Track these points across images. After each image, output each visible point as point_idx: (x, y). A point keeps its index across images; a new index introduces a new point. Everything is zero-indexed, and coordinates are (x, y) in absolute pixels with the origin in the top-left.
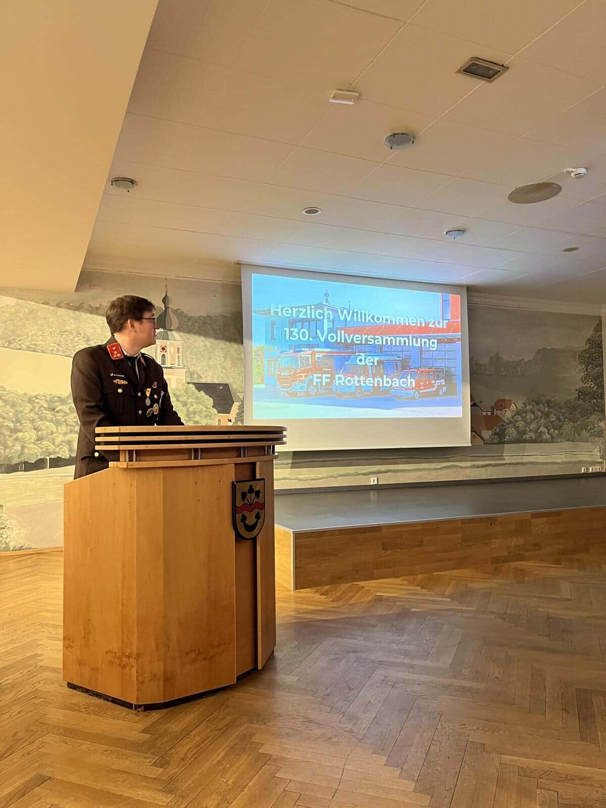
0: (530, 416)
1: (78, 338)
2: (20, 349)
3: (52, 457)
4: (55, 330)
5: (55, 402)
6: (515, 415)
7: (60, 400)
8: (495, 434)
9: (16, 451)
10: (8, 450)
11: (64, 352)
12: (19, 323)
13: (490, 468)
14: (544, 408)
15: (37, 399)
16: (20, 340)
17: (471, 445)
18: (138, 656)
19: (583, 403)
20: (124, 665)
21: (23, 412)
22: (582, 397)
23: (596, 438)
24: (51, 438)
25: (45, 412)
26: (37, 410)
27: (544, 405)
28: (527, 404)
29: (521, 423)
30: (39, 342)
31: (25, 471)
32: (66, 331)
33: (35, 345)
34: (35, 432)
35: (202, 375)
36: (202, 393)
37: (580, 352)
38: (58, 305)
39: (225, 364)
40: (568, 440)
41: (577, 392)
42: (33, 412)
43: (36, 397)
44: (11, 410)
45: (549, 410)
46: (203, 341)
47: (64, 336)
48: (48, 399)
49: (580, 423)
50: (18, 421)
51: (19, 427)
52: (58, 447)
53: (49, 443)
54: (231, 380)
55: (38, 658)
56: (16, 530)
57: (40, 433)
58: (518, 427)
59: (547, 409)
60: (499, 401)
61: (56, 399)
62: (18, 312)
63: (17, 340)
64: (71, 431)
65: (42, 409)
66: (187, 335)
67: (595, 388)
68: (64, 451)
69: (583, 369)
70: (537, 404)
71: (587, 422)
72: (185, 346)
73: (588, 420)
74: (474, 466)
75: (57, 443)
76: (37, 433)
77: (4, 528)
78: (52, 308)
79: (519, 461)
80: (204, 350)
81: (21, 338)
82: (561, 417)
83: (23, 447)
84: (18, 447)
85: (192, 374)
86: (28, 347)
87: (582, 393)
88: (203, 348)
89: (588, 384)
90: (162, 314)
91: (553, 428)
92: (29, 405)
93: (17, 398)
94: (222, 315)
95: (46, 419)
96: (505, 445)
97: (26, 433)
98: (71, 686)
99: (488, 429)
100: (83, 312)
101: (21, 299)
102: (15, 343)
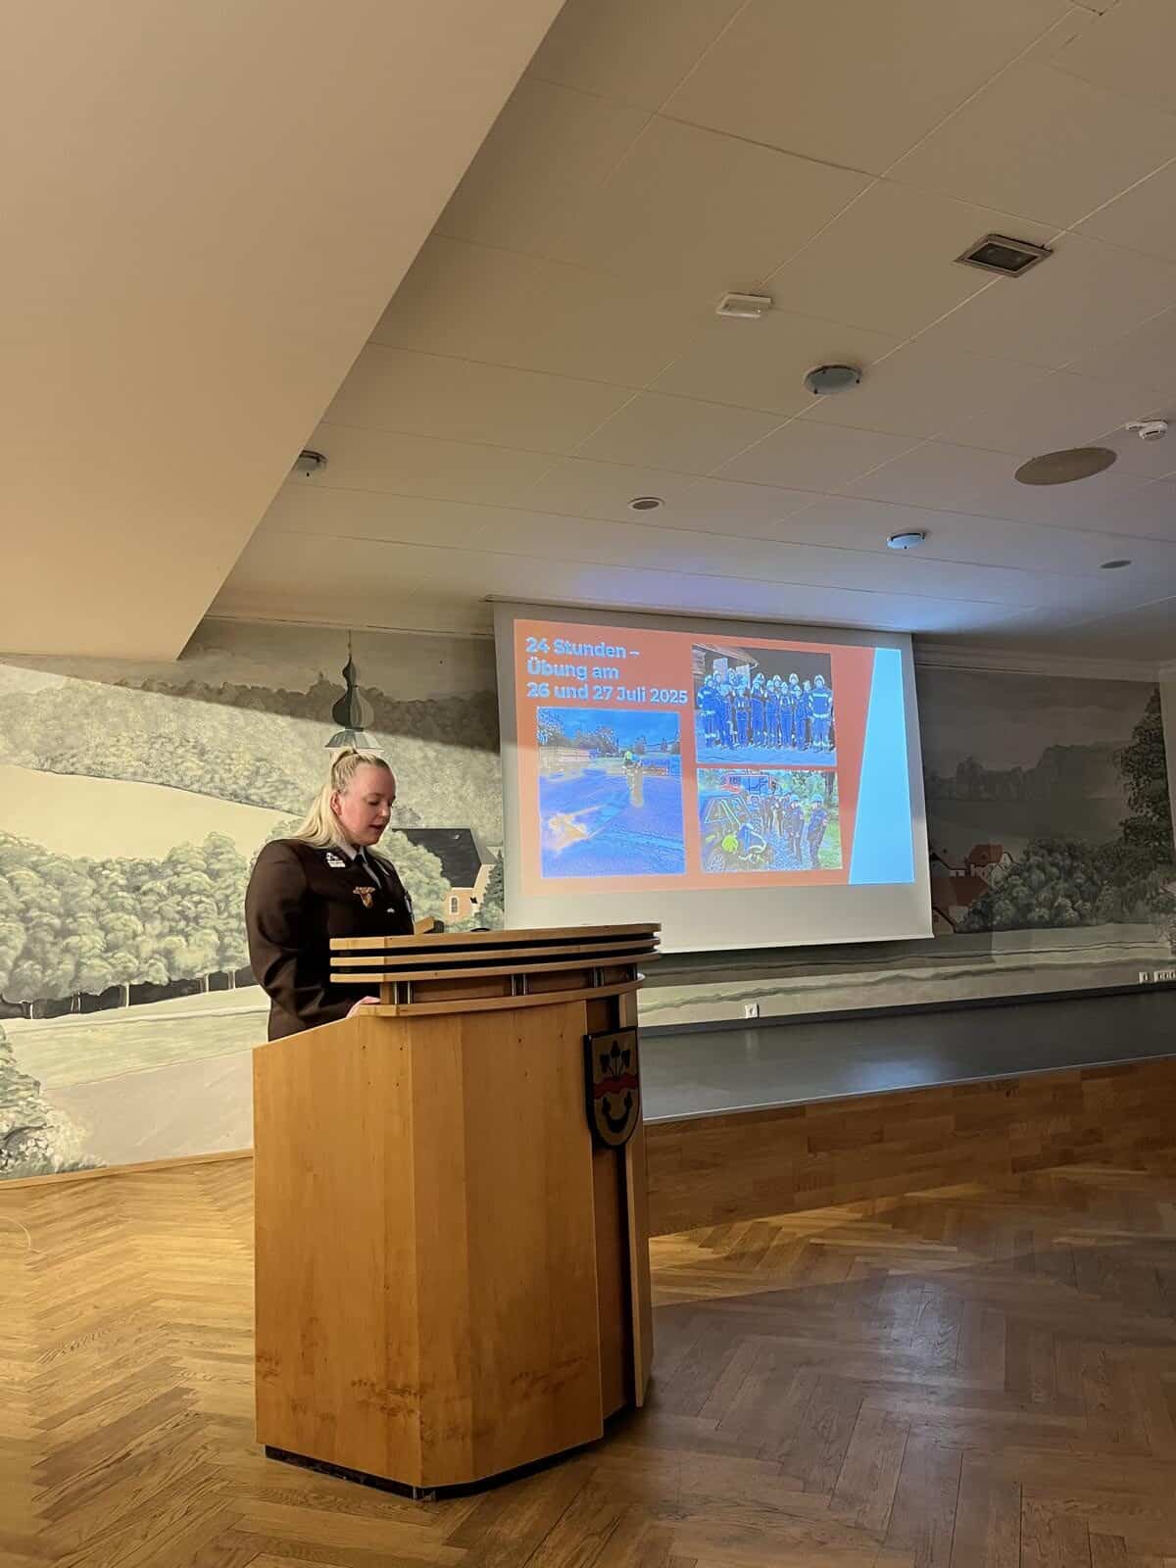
0: (1037, 876)
1: (183, 749)
2: (72, 773)
3: (135, 982)
4: (138, 733)
5: (140, 874)
6: (1010, 875)
7: (150, 871)
8: (976, 912)
9: (65, 973)
10: (50, 972)
11: (156, 777)
12: (70, 723)
13: (967, 979)
14: (1063, 860)
15: (104, 868)
16: (73, 756)
17: (933, 936)
18: (422, 1391)
19: (1133, 848)
20: (392, 1409)
21: (79, 896)
22: (1131, 837)
23: (1163, 916)
24: (132, 945)
25: (120, 894)
26: (105, 890)
27: (1062, 854)
28: (1031, 854)
29: (1022, 891)
30: (108, 760)
31: (83, 1012)
32: (160, 736)
33: (102, 764)
34: (102, 934)
35: (420, 815)
36: (421, 849)
37: (1123, 752)
38: (146, 687)
39: (462, 792)
40: (1111, 920)
41: (1122, 828)
42: (97, 896)
43: (103, 866)
44: (56, 892)
45: (1072, 864)
46: (420, 748)
47: (157, 746)
48: (127, 868)
49: (1132, 886)
50: (70, 913)
51: (71, 926)
52: (146, 962)
53: (129, 956)
54: (475, 821)
55: (185, 1397)
56: (65, 1131)
57: (110, 937)
58: (1016, 898)
59: (1068, 862)
60: (979, 848)
61: (141, 868)
62: (69, 701)
63: (68, 756)
64: (172, 931)
65: (115, 888)
66: (391, 739)
67: (1154, 819)
68: (158, 971)
69: (1131, 783)
70: (1050, 852)
71: (1145, 885)
73: (1143, 881)
74: (936, 977)
75: (144, 955)
76: (106, 935)
77: (40, 1128)
78: (132, 691)
79: (1025, 963)
80: (423, 766)
81: (75, 751)
82: (1096, 877)
83: (79, 965)
84: (69, 966)
86: (89, 768)
87: (1132, 829)
88: (420, 762)
89: (1142, 812)
90: (342, 699)
91: (1082, 898)
92: (90, 881)
93: (67, 870)
94: (454, 698)
95: (123, 909)
96: (994, 933)
97: (84, 938)
98: (274, 1453)
99: (960, 904)
100: (193, 698)
101: (76, 677)
102: (64, 762)
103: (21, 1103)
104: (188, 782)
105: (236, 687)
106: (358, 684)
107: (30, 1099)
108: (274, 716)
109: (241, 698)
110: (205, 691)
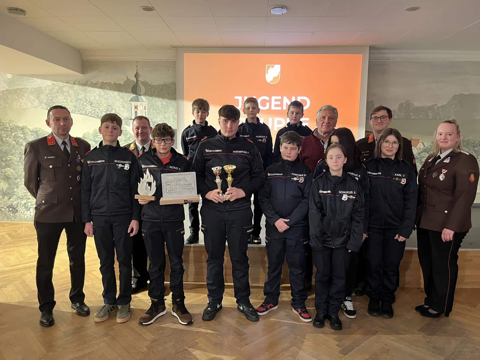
32: (79, 99)
46: (160, 101)
62: (53, 89)
66: (151, 98)
72: (149, 105)
80: (161, 108)
88: (160, 106)
90: (134, 85)
94: (173, 83)
100: (88, 86)
101: (55, 81)
104: (87, 113)
105: (101, 82)
106: (140, 80)
108: (112, 92)
109: (103, 86)
110: (91, 84)
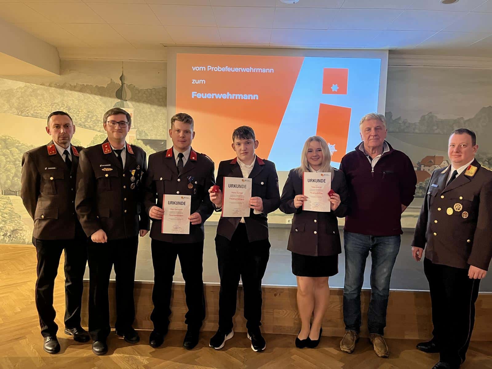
2: (27, 116)
4: (48, 102)
12: (27, 99)
30: (39, 111)
33: (36, 113)
35: (148, 134)
36: (148, 147)
38: (50, 86)
46: (149, 108)
47: (54, 107)
62: (26, 91)
63: (26, 110)
66: (138, 104)
72: (136, 111)
77: (21, 230)
78: (45, 87)
80: (150, 115)
81: (28, 108)
85: (140, 134)
86: (32, 114)
90: (119, 89)
94: (163, 87)
100: (65, 89)
101: (27, 83)
102: (25, 112)
103: (16, 222)
105: (80, 85)
106: (126, 83)
107: (18, 221)
108: (94, 96)
109: (83, 89)
110: (70, 87)
